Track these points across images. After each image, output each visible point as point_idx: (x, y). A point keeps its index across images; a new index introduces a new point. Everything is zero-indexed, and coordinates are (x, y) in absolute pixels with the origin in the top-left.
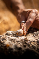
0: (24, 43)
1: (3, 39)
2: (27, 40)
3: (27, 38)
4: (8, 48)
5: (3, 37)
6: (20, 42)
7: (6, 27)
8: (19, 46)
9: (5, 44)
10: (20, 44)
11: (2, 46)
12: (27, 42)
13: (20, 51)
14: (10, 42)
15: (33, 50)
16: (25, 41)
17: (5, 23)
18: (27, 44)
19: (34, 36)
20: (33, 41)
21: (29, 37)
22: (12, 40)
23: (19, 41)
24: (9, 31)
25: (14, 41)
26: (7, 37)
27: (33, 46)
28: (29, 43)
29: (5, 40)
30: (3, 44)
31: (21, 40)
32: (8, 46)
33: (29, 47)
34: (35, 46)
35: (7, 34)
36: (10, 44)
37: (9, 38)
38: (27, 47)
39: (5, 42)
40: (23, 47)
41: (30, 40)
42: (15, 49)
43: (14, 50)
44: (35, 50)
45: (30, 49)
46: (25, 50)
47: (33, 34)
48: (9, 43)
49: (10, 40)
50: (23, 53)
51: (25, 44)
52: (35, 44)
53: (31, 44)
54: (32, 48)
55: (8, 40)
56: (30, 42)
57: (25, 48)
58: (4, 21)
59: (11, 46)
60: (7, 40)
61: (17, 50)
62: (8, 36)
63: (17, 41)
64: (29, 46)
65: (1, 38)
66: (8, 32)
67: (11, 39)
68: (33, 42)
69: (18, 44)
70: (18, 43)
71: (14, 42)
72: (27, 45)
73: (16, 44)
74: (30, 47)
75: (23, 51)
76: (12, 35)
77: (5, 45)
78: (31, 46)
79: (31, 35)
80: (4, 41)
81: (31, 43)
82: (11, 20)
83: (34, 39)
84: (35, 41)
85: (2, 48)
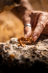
0: (32, 53)
1: (6, 48)
2: (36, 50)
3: (35, 47)
4: (13, 59)
5: (6, 45)
6: (27, 52)
7: (10, 33)
8: (26, 56)
9: (8, 54)
10: (27, 55)
11: (5, 57)
12: (36, 52)
13: (28, 63)
14: (15, 51)
15: (44, 61)
16: (34, 50)
17: (9, 29)
18: (37, 54)
19: (45, 44)
20: (44, 50)
21: (38, 46)
22: (17, 50)
23: (26, 50)
24: (14, 38)
25: (21, 50)
26: (11, 46)
27: (43, 56)
28: (39, 53)
29: (9, 49)
30: (7, 54)
31: (29, 50)
32: (13, 57)
33: (38, 58)
34: (46, 57)
35: (11, 42)
36: (15, 55)
37: (13, 46)
38: (36, 58)
39: (9, 52)
40: (31, 57)
41: (40, 50)
42: (21, 60)
43: (21, 62)
44: (46, 61)
45: (41, 60)
46: (34, 62)
47: (43, 42)
48: (14, 53)
49: (15, 49)
50: (31, 65)
51: (34, 54)
52: (46, 54)
53: (41, 55)
54: (42, 59)
55: (13, 49)
56: (39, 51)
57: (33, 59)
58: (7, 25)
59: (17, 56)
60: (11, 49)
61: (23, 62)
62: (13, 44)
63: (23, 51)
64: (38, 56)
65: (4, 47)
66: (12, 39)
67: (17, 48)
68: (44, 52)
69: (26, 54)
70: (25, 52)
71: (20, 52)
72: (37, 56)
73: (22, 54)
74: (40, 58)
75: (32, 63)
76: (17, 43)
77: (9, 56)
78: (41, 56)
79: (41, 43)
80: (7, 51)
81: (41, 52)
82: (16, 24)
83: (45, 48)
84: (45, 51)
85: (5, 60)
